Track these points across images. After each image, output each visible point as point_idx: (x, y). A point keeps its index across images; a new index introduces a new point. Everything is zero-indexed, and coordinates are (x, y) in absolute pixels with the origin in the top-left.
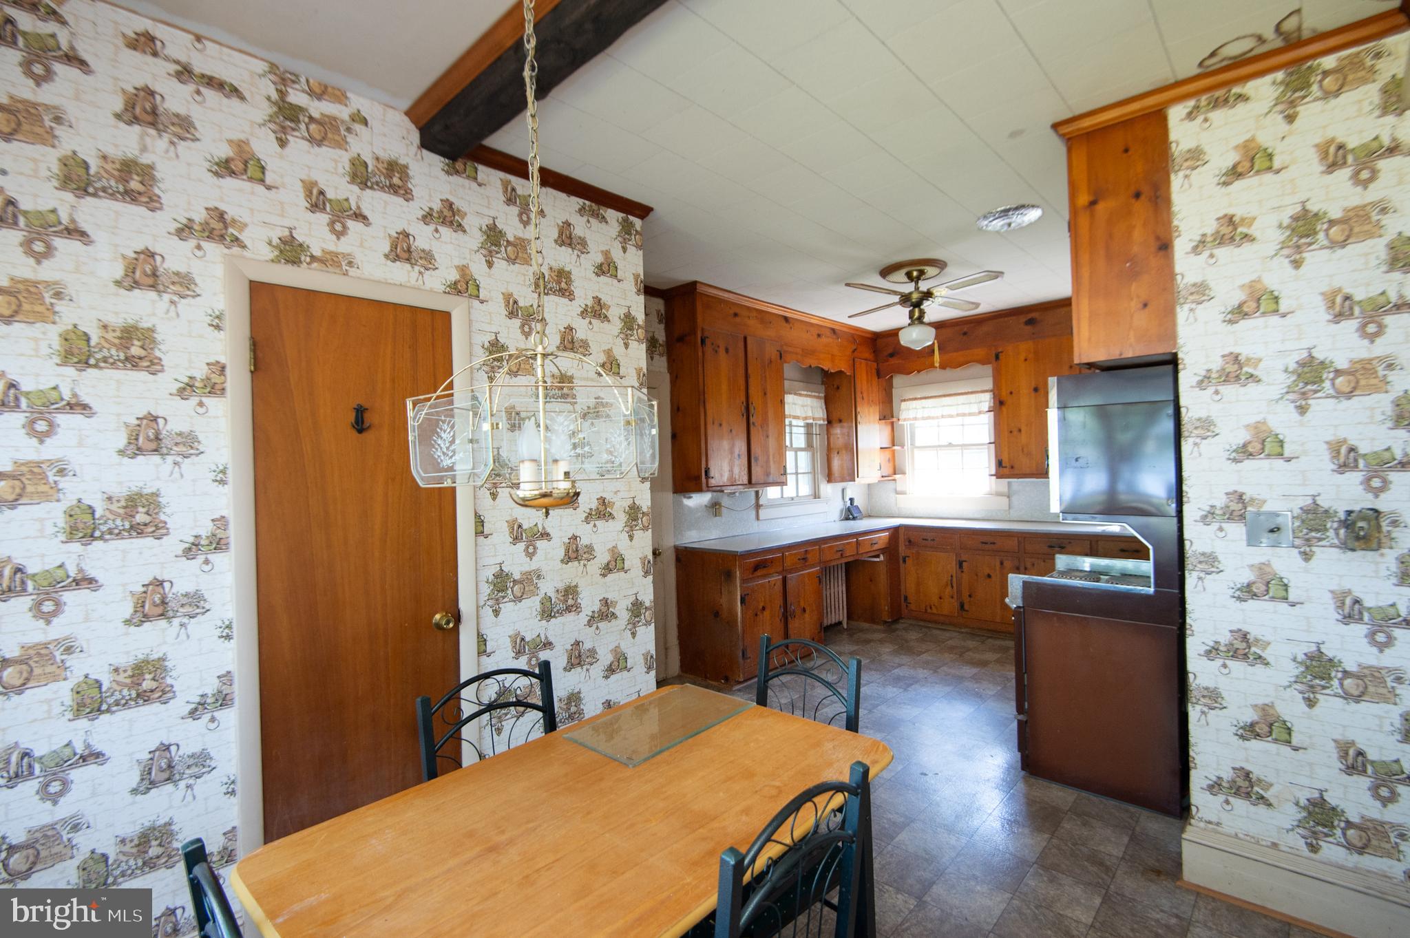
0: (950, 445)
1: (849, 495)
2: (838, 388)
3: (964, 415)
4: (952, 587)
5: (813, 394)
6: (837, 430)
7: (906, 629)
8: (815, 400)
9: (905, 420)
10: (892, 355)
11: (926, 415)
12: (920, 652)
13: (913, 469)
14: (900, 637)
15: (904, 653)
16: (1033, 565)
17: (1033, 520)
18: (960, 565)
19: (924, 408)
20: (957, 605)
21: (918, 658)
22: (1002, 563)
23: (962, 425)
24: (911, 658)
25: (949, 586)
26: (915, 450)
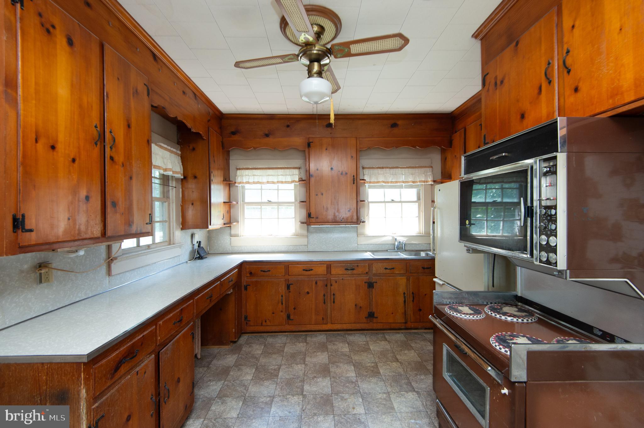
0: (270, 202)
1: (197, 238)
2: (194, 149)
3: (282, 182)
4: (282, 304)
6: (192, 185)
8: (173, 155)
9: (240, 183)
10: (234, 133)
11: (256, 181)
12: (275, 370)
13: (244, 218)
14: (249, 355)
15: (264, 377)
16: (336, 282)
17: (321, 250)
18: (288, 287)
19: (254, 175)
20: (285, 317)
21: (279, 380)
22: (316, 283)
23: (278, 190)
24: (274, 382)
25: (280, 304)
26: (245, 205)
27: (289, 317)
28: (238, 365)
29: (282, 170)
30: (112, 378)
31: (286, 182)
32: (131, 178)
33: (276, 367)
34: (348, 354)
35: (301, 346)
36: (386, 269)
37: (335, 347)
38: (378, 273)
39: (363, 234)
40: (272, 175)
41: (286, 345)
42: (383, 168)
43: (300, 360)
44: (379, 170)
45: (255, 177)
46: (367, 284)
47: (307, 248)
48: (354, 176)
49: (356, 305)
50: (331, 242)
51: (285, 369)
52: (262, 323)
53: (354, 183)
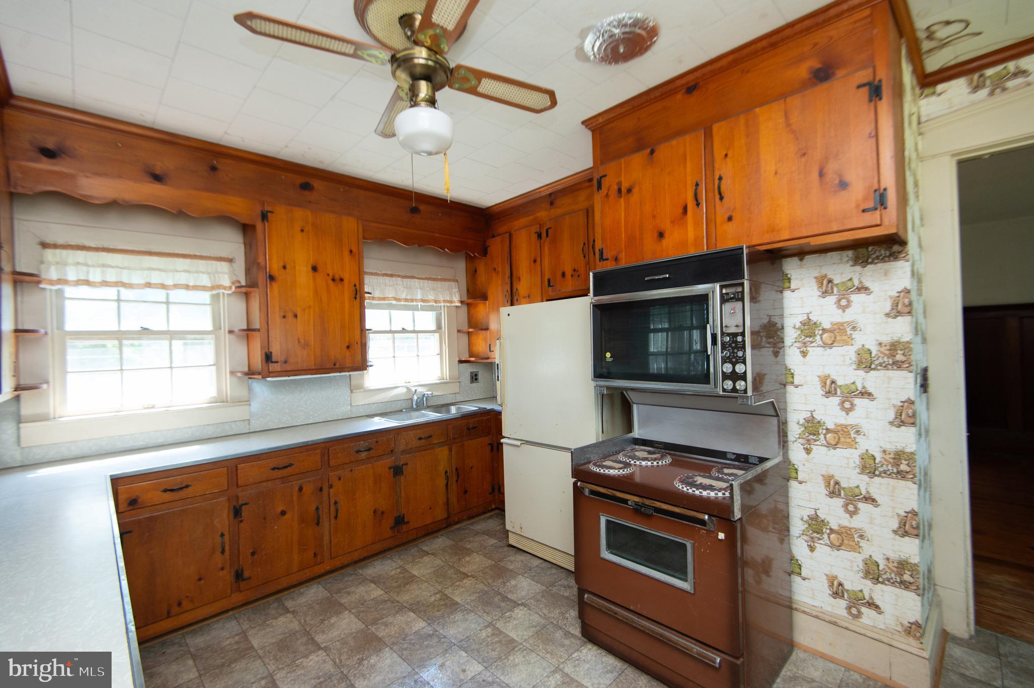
0: (147, 330)
9: (55, 282)
10: (49, 153)
13: (64, 372)
16: (340, 479)
17: (280, 426)
18: (237, 512)
19: (103, 266)
22: (300, 489)
23: (168, 303)
25: (218, 553)
26: (68, 337)
27: (239, 576)
29: (188, 261)
31: (196, 288)
34: (387, 599)
36: (420, 439)
37: (355, 597)
38: (408, 448)
39: (360, 387)
40: (160, 270)
41: (249, 633)
42: (392, 276)
44: (387, 279)
45: (110, 270)
46: (392, 470)
47: (248, 427)
48: (355, 285)
49: (375, 512)
50: (300, 408)
52: (169, 612)
53: (356, 298)
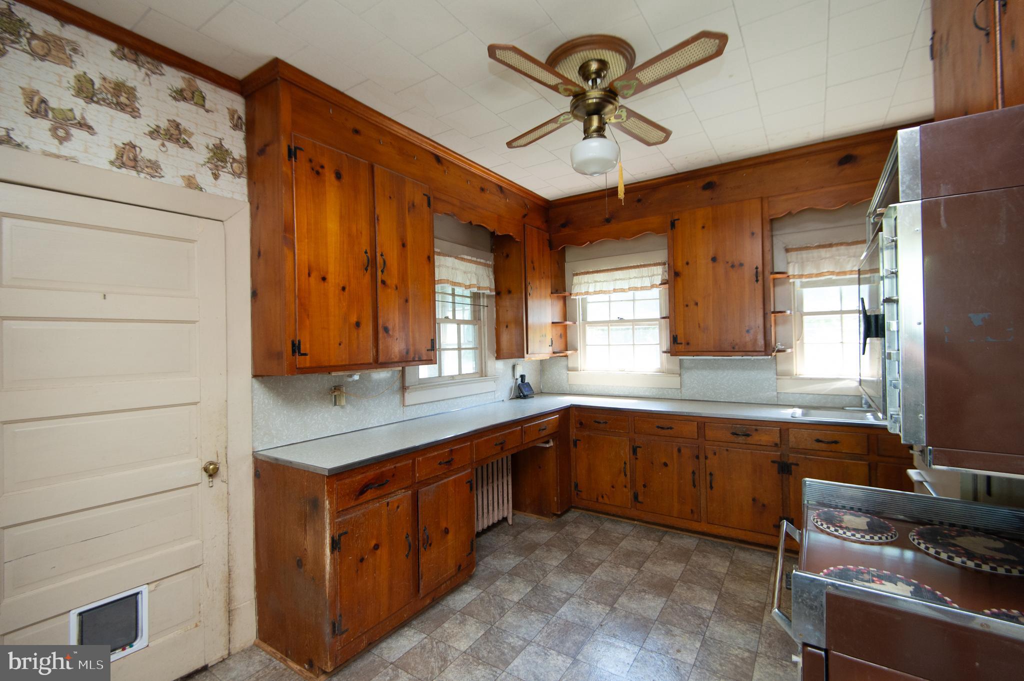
0: (621, 320)
1: (519, 371)
2: (507, 256)
3: (636, 289)
4: (626, 475)
5: (479, 260)
6: (507, 302)
7: (576, 522)
8: (480, 267)
9: (577, 294)
10: (564, 226)
11: (598, 289)
12: (592, 564)
13: (585, 345)
14: (569, 536)
15: (573, 568)
16: (715, 454)
17: (706, 399)
18: (634, 450)
19: (596, 282)
20: (630, 495)
21: (590, 578)
22: (679, 451)
23: (634, 300)
24: (582, 579)
25: (623, 474)
26: (586, 325)
27: (636, 497)
28: (549, 545)
29: (637, 270)
30: (356, 499)
31: (643, 288)
32: (407, 301)
33: (596, 561)
35: (648, 545)
36: (818, 441)
37: (705, 561)
38: (801, 447)
39: (788, 374)
40: (621, 279)
41: (627, 537)
42: (830, 246)
43: (635, 562)
45: (597, 284)
46: (776, 465)
47: (680, 394)
48: (757, 268)
49: (754, 500)
50: (722, 386)
51: (606, 567)
52: (597, 499)
53: (757, 281)
